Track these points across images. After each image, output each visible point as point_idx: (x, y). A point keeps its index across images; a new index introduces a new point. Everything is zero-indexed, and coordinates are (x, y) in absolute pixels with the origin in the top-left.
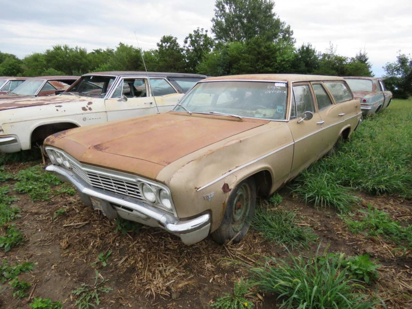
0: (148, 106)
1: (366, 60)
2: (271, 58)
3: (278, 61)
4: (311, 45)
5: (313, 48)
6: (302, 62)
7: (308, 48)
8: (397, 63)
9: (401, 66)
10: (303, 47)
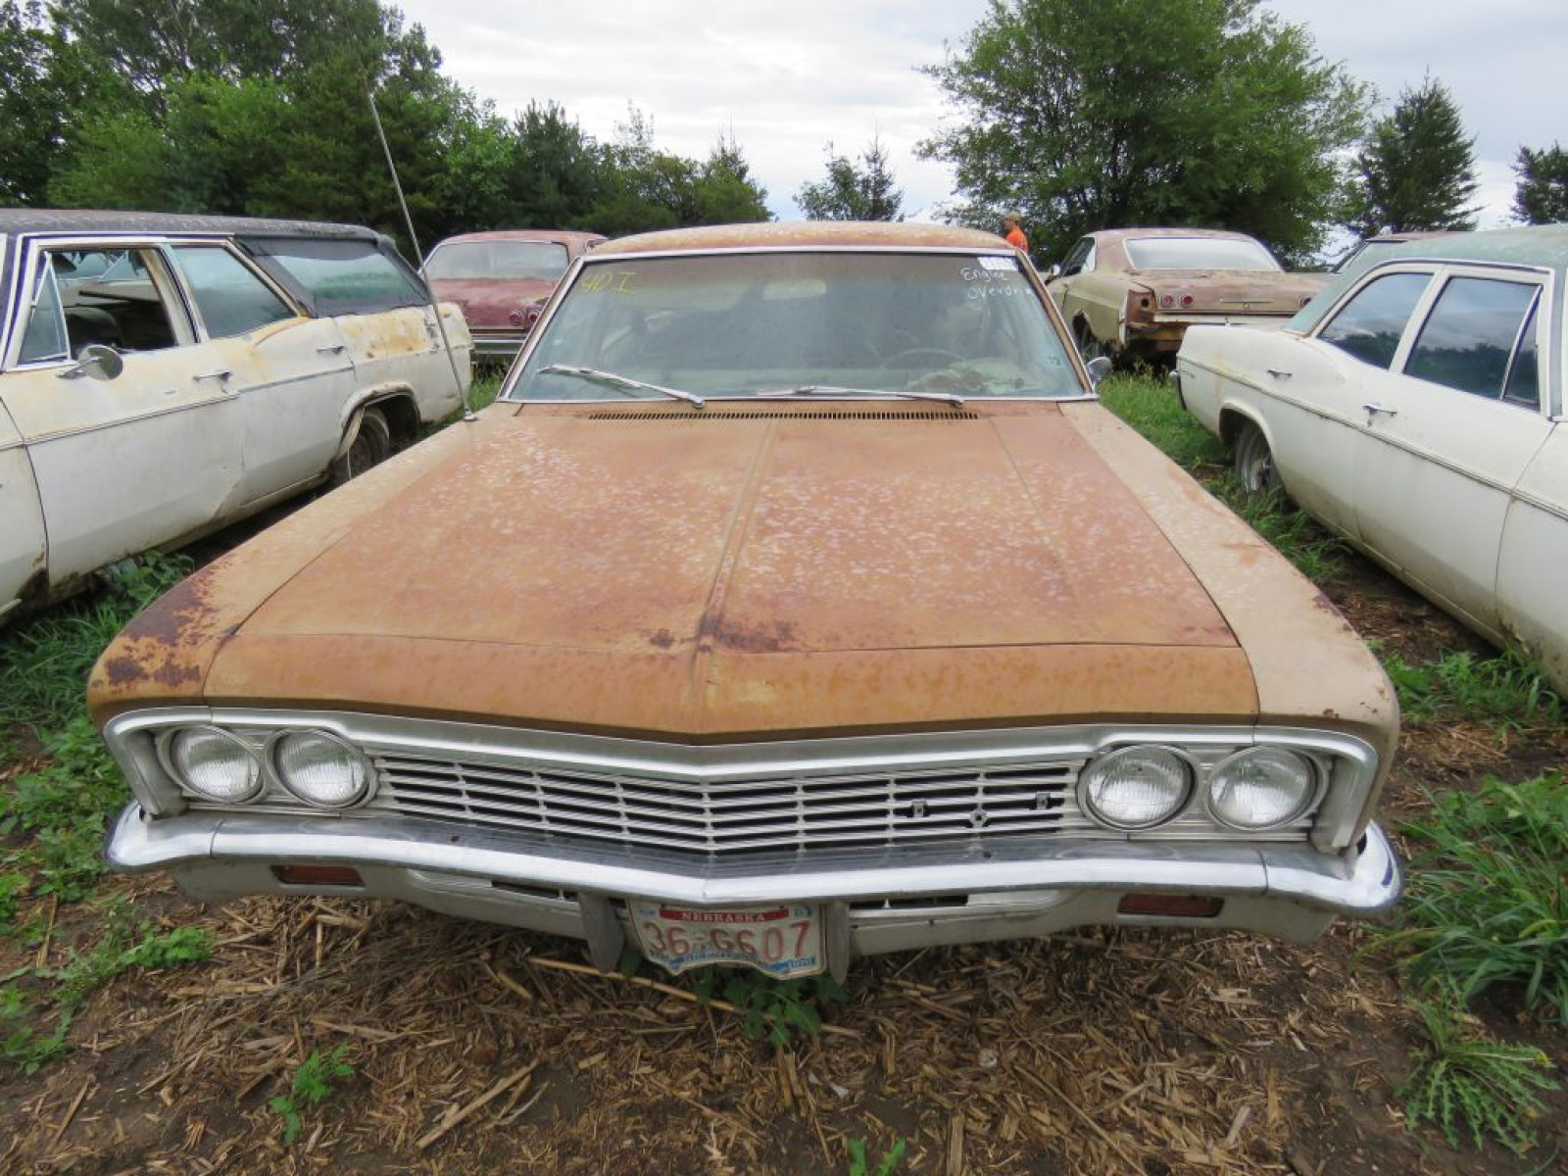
0: (213, 392)
1: (743, 171)
2: (419, 156)
3: (453, 170)
4: (563, 112)
5: (569, 119)
6: (544, 175)
7: (551, 122)
8: (830, 185)
9: (840, 196)
10: (533, 118)
